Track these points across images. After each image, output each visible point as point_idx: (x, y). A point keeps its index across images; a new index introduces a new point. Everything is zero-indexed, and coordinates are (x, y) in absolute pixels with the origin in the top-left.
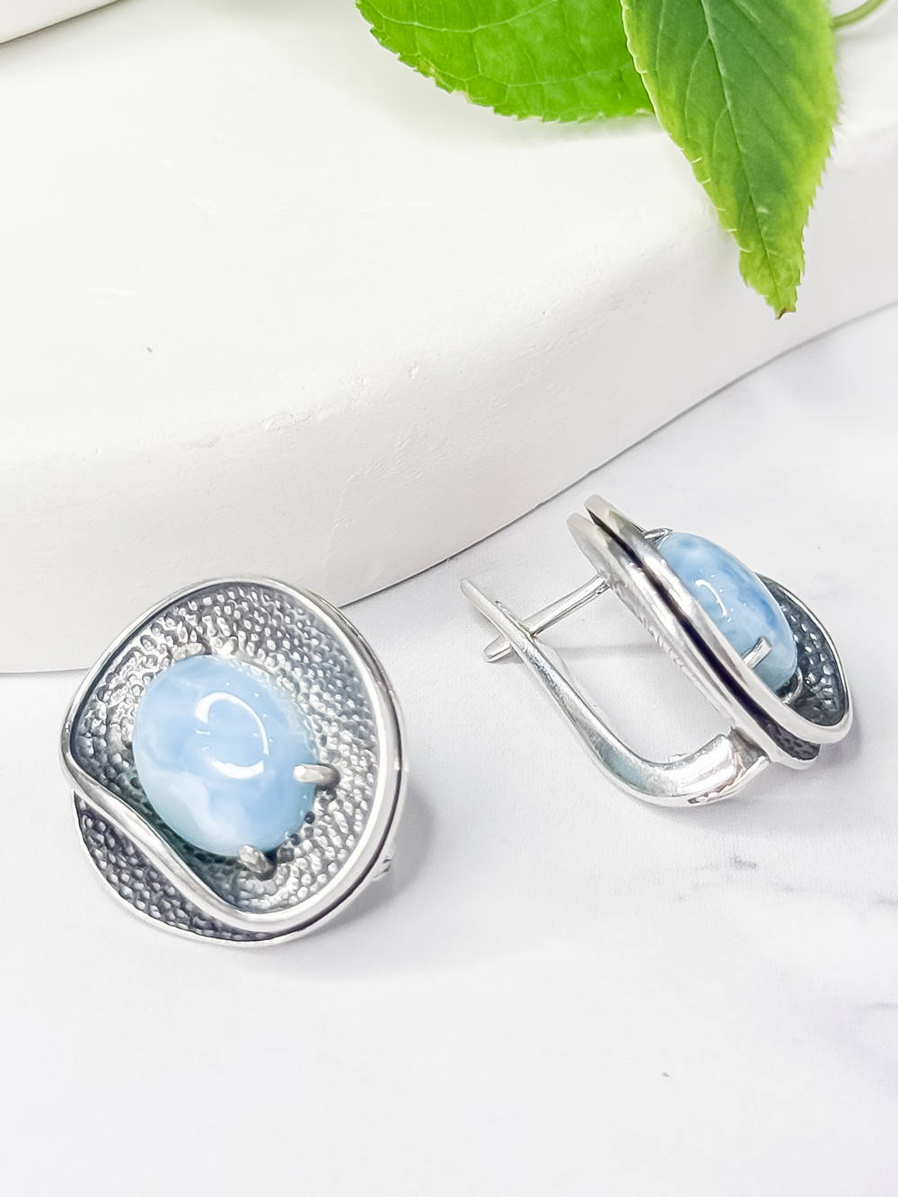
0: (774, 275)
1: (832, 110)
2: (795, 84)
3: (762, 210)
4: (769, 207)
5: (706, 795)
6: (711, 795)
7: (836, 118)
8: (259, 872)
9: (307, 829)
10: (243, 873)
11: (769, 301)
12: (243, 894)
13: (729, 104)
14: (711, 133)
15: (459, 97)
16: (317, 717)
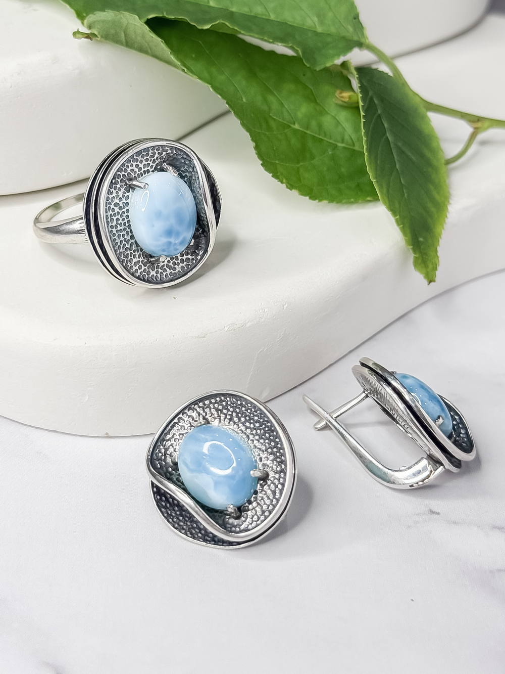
0: (426, 267)
1: (447, 198)
2: (431, 187)
3: (421, 239)
4: (424, 238)
5: (417, 483)
6: (419, 483)
7: (449, 202)
8: (235, 516)
9: (254, 498)
10: (227, 517)
11: (425, 277)
12: (228, 526)
13: (406, 195)
14: (400, 206)
15: (295, 193)
16: (257, 450)
